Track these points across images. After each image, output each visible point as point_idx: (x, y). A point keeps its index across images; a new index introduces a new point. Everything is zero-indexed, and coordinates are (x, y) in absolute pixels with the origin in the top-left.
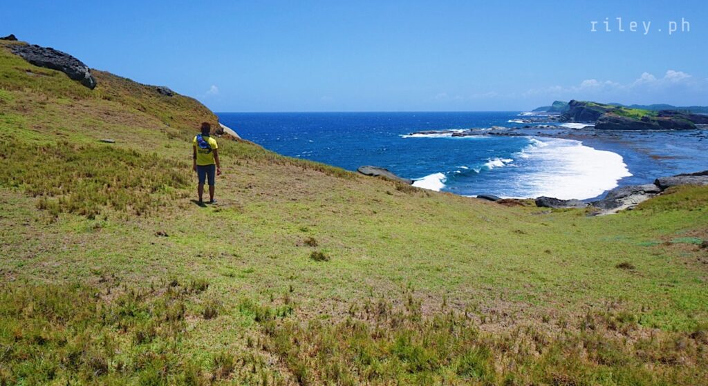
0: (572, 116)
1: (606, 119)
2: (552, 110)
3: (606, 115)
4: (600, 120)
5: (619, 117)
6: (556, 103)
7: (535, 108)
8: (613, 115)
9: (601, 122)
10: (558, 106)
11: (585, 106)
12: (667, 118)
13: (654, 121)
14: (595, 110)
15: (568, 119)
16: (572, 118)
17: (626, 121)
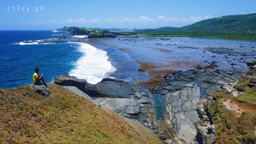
0: (76, 33)
1: (91, 34)
2: (64, 30)
3: (91, 33)
4: (90, 35)
5: (95, 34)
6: (65, 27)
7: (57, 29)
8: (93, 33)
9: (90, 36)
10: (66, 29)
11: (79, 29)
12: (109, 34)
13: (105, 35)
14: (83, 31)
15: (75, 34)
16: (76, 34)
17: (98, 35)
